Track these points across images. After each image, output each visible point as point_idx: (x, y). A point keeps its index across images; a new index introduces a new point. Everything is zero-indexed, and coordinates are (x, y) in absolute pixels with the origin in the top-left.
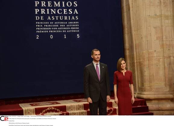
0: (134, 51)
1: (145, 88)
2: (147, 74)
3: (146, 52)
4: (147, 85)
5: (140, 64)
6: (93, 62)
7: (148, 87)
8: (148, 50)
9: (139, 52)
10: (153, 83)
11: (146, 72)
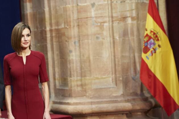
0: (44, 4)
1: (71, 90)
2: (74, 58)
3: (73, 7)
4: (74, 82)
5: (60, 35)
7: (78, 86)
8: (77, 2)
9: (56, 6)
10: (88, 78)
11: (73, 53)
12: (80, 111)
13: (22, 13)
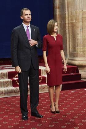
1: (78, 54)
2: (80, 38)
3: (80, 11)
4: (79, 49)
5: (73, 26)
6: (23, 23)
7: (81, 51)
8: (82, 10)
9: (71, 11)
11: (79, 35)
12: (82, 64)
13: (55, 14)
